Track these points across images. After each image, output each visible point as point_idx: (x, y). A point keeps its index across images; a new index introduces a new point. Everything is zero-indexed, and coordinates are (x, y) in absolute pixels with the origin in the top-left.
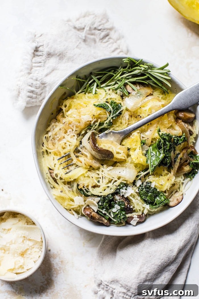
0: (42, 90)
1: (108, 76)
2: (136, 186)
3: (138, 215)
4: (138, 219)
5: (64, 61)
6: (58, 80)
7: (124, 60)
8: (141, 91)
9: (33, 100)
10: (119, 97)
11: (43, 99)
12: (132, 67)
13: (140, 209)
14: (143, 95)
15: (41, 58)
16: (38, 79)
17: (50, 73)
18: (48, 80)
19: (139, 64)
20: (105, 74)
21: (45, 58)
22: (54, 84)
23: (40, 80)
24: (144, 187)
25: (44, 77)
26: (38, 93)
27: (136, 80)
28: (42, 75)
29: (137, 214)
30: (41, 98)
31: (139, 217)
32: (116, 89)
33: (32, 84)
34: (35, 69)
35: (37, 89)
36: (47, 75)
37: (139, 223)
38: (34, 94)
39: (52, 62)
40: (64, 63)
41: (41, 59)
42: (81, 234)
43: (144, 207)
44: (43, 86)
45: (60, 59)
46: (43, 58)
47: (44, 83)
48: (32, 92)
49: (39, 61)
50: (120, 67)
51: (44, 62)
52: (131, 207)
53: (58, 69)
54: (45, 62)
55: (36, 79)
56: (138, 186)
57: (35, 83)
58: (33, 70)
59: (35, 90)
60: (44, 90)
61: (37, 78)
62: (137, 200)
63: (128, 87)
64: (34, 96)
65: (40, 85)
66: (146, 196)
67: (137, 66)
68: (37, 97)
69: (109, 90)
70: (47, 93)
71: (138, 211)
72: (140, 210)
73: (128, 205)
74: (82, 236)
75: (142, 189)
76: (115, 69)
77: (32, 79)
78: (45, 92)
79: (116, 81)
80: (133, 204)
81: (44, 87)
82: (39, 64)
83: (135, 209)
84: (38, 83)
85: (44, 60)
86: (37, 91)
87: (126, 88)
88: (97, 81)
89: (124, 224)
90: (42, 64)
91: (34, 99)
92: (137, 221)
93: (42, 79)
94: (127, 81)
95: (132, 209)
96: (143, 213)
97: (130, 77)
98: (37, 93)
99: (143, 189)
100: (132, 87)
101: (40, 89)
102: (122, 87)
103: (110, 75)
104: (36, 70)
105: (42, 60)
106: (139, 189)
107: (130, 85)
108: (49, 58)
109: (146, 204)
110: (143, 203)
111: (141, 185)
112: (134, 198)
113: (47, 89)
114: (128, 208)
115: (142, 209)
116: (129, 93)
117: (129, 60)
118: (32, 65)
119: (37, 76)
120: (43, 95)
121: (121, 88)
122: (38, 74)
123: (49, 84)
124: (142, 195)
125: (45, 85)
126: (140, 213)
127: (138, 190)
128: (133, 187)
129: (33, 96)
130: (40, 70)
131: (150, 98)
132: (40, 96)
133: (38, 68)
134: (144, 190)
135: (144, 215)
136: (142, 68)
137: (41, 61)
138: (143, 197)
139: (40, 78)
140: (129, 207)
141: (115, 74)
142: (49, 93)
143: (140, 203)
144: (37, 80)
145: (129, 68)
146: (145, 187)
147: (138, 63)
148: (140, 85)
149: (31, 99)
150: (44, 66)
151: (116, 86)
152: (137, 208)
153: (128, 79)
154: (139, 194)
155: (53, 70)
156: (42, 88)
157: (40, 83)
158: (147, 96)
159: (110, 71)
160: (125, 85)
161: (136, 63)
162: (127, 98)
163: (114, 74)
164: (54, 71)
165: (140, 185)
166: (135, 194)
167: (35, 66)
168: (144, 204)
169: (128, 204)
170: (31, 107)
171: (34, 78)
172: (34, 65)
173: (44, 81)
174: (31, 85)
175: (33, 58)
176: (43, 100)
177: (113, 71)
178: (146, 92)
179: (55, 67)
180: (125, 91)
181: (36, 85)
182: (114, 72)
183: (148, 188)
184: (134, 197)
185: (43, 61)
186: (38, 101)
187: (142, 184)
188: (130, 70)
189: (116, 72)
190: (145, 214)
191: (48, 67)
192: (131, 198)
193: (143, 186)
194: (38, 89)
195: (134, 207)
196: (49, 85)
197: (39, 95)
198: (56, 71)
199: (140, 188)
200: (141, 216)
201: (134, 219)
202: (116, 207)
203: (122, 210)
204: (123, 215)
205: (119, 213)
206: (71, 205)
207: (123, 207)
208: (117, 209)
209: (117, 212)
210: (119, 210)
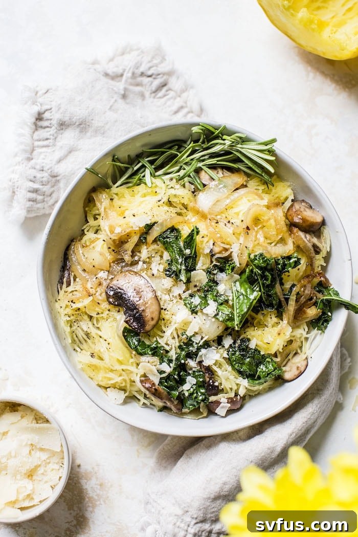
0: (53, 186)
1: (169, 156)
2: (224, 347)
3: (228, 399)
4: (229, 405)
5: (88, 134)
6: (78, 169)
7: (193, 128)
8: (224, 180)
9: (39, 205)
10: (190, 193)
11: (56, 202)
12: (209, 141)
13: (231, 387)
14: (230, 188)
15: (47, 132)
16: (45, 169)
17: (66, 156)
18: (61, 169)
19: (220, 135)
20: (163, 153)
21: (55, 131)
22: (72, 176)
23: (48, 169)
24: (236, 349)
25: (55, 164)
26: (46, 193)
27: (218, 161)
28: (51, 161)
29: (226, 396)
30: (51, 202)
31: (230, 400)
32: (182, 178)
33: (35, 177)
34: (38, 150)
35: (44, 186)
36: (59, 161)
37: (230, 412)
38: (39, 195)
39: (68, 137)
40: (89, 138)
41: (49, 133)
42: (132, 435)
43: (238, 382)
44: (54, 179)
45: (81, 132)
46: (52, 131)
47: (55, 174)
48: (36, 191)
49: (46, 138)
50: (189, 139)
51: (54, 137)
52: (216, 384)
53: (79, 150)
54: (55, 138)
55: (42, 169)
56: (227, 346)
57: (39, 175)
58: (35, 153)
59: (41, 187)
60: (55, 187)
61: (43, 167)
62: (226, 371)
63: (203, 174)
64: (40, 198)
65: (48, 179)
66: (241, 364)
67: (217, 137)
68: (45, 199)
69: (171, 179)
70: (62, 191)
71: (229, 390)
72: (231, 389)
73: (211, 381)
74: (135, 438)
75: (233, 352)
76: (179, 144)
77: (35, 169)
78: (59, 189)
79: (182, 164)
80: (218, 378)
81: (56, 183)
82: (45, 143)
83: (222, 387)
84: (45, 175)
85: (53, 135)
86: (44, 189)
87: (199, 178)
88: (147, 165)
89: (205, 415)
90: (50, 142)
91: (39, 203)
92: (227, 409)
93: (51, 168)
94: (200, 165)
95: (217, 387)
96: (236, 395)
97: (206, 157)
98: (44, 192)
99: (236, 352)
100: (210, 174)
101: (49, 186)
102: (191, 175)
103: (172, 154)
104: (41, 153)
105: (50, 135)
106: (228, 352)
107: (205, 172)
108: (61, 131)
109: (241, 379)
110: (237, 376)
111: (233, 346)
112: (221, 368)
113: (62, 185)
114: (211, 385)
115: (235, 388)
116: (204, 185)
117: (203, 128)
118: (33, 144)
119: (43, 163)
120: (54, 195)
121: (189, 176)
122: (44, 159)
123: (65, 175)
124: (233, 362)
125: (58, 178)
126: (232, 395)
127: (228, 354)
128: (217, 348)
129: (38, 199)
130: (47, 152)
131: (242, 191)
132: (49, 198)
133: (44, 150)
134: (238, 353)
135: (239, 397)
136: (226, 142)
137: (48, 137)
138: (236, 367)
139: (48, 167)
140: (211, 383)
141: (180, 153)
142: (65, 190)
143: (232, 377)
144: (43, 171)
145: (203, 142)
146: (239, 347)
147: (219, 133)
148: (224, 170)
149: (35, 203)
150: (54, 145)
151: (182, 173)
152: (226, 385)
153: (203, 161)
154: (229, 361)
155: (70, 152)
156: (53, 184)
157: (49, 175)
158: (237, 189)
159: (170, 148)
160: (198, 171)
161: (214, 133)
162: (201, 194)
163: (178, 153)
164: (72, 153)
165: (231, 345)
166: (223, 360)
167: (38, 147)
168: (239, 378)
169: (210, 379)
170: (37, 216)
171: (38, 167)
172: (36, 143)
173: (56, 171)
174: (34, 179)
175: (34, 132)
176: (55, 204)
177: (177, 147)
178: (235, 182)
179: (74, 145)
180: (197, 182)
181: (41, 180)
182: (178, 150)
183: (243, 350)
184: (220, 366)
185: (51, 137)
186: (46, 206)
187: (234, 343)
188: (205, 146)
189: (182, 149)
190: (242, 396)
191: (61, 147)
192: (215, 368)
193: (235, 347)
194: (46, 185)
195: (221, 384)
196: (65, 178)
197: (47, 196)
198: (76, 153)
199: (231, 350)
200: (235, 399)
201: (221, 405)
202: (189, 382)
203: (200, 385)
204: (202, 394)
205: (195, 392)
206: (110, 379)
207: (201, 380)
208: (191, 384)
209: (192, 390)
210: (194, 387)
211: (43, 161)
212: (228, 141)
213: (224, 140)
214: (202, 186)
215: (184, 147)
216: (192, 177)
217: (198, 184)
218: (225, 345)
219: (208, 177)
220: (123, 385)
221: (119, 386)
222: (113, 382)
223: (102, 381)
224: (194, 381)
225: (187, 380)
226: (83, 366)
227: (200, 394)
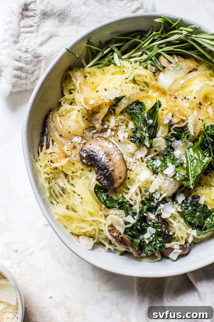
0: (35, 66)
1: (131, 44)
2: (177, 202)
3: (180, 246)
4: (181, 251)
5: (66, 23)
6: (58, 51)
7: (156, 20)
8: (180, 64)
9: (22, 82)
10: (151, 73)
11: (37, 79)
12: (167, 32)
13: (182, 236)
14: (185, 70)
15: (32, 20)
16: (29, 51)
17: (46, 41)
18: (43, 51)
19: (177, 27)
20: (128, 40)
21: (38, 19)
22: (52, 57)
23: (32, 51)
24: (189, 205)
25: (38, 47)
26: (29, 72)
27: (175, 48)
28: (34, 44)
29: (178, 243)
30: (33, 79)
31: (181, 247)
32: (145, 61)
33: (20, 57)
34: (23, 35)
35: (27, 65)
36: (41, 44)
37: (181, 256)
38: (23, 72)
39: (49, 25)
40: (67, 27)
41: (33, 22)
42: (95, 274)
43: (188, 232)
44: (36, 60)
45: (60, 21)
46: (36, 19)
47: (37, 55)
48: (20, 69)
49: (30, 25)
50: (150, 29)
51: (37, 25)
52: (171, 233)
53: (58, 35)
54: (39, 26)
55: (26, 50)
56: (180, 202)
57: (24, 56)
58: (21, 38)
59: (25, 66)
60: (37, 67)
61: (27, 49)
62: (179, 223)
63: (162, 58)
64: (24, 75)
65: (32, 59)
66: (192, 217)
67: (174, 29)
68: (28, 77)
69: (136, 62)
70: (42, 70)
71: (180, 238)
72: (182, 238)
73: (167, 231)
74: (97, 275)
75: (186, 207)
76: (142, 34)
77: (20, 50)
78: (40, 68)
79: (144, 50)
80: (172, 228)
81: (37, 62)
82: (30, 29)
83: (175, 236)
84: (29, 55)
85: (37, 23)
86: (28, 68)
87: (159, 61)
88: (116, 50)
89: (159, 259)
90: (34, 29)
91: (23, 79)
92: (179, 254)
93: (34, 50)
94: (160, 51)
95: (171, 236)
96: (186, 243)
97: (163, 46)
98: (28, 70)
99: (188, 207)
100: (168, 59)
101: (31, 65)
102: (153, 58)
103: (136, 42)
104: (26, 37)
105: (34, 23)
106: (182, 207)
107: (164, 57)
108: (44, 20)
109: (191, 229)
110: (188, 227)
111: (185, 202)
112: (175, 220)
113: (43, 64)
114: (166, 235)
115: (185, 236)
116: (164, 68)
117: (164, 20)
118: (19, 30)
119: (28, 45)
120: (36, 74)
121: (151, 60)
122: (28, 42)
123: (46, 56)
124: (186, 215)
125: (40, 59)
126: (183, 243)
127: (181, 208)
128: (173, 203)
129: (22, 76)
130: (31, 37)
131: (194, 74)
132: (31, 76)
133: (28, 35)
134: (190, 208)
135: (188, 244)
136: (183, 32)
137: (33, 24)
138: (188, 219)
139: (32, 49)
140: (167, 233)
141: (143, 41)
142: (45, 69)
143: (183, 228)
144: (27, 52)
145: (162, 33)
146: (191, 204)
147: (176, 25)
148: (179, 56)
149: (19, 79)
150: (37, 31)
151: (145, 57)
152: (178, 234)
153: (161, 48)
154: (182, 214)
155: (50, 37)
156: (35, 64)
157: (32, 56)
158: (190, 72)
159: (134, 37)
160: (158, 56)
161: (172, 25)
162: (161, 74)
163: (141, 41)
164: (53, 38)
165: (183, 201)
166: (177, 214)
167: (24, 32)
168: (189, 228)
169: (166, 229)
170: (20, 92)
171: (23, 49)
172: (22, 30)
173: (38, 52)
174: (19, 59)
175: (20, 21)
176: (36, 81)
177: (140, 36)
178: (188, 65)
179: (54, 32)
180: (158, 64)
181: (26, 59)
182: (140, 39)
183: (194, 205)
184: (174, 218)
185: (35, 24)
186: (29, 82)
187: (186, 199)
188: (163, 36)
189: (144, 38)
190: (190, 243)
191: (43, 33)
192: (171, 220)
193: (187, 203)
194: (29, 64)
195: (174, 234)
196: (46, 59)
197: (30, 74)
198: (55, 38)
199: (183, 205)
200: (185, 246)
201: (174, 251)
202: (149, 231)
203: (158, 234)
204: (160, 242)
205: (154, 240)
206: (82, 228)
207: (159, 230)
208: (151, 233)
209: (151, 238)
210: (154, 236)
211: (28, 44)
212: (184, 31)
213: (181, 30)
214: (162, 68)
215: (145, 36)
216: (154, 60)
217: (159, 66)
218: (178, 201)
219: (166, 61)
220: (93, 233)
221: (89, 234)
222: (84, 231)
223: (75, 230)
224: (154, 231)
225: (148, 230)
226: (59, 217)
227: (158, 242)
